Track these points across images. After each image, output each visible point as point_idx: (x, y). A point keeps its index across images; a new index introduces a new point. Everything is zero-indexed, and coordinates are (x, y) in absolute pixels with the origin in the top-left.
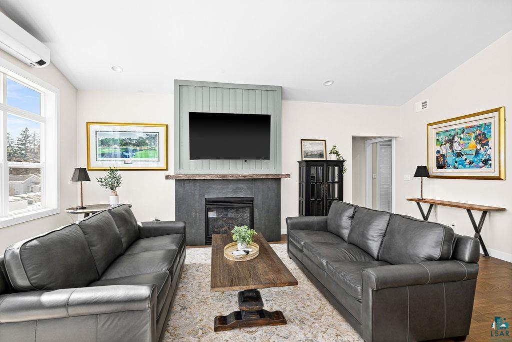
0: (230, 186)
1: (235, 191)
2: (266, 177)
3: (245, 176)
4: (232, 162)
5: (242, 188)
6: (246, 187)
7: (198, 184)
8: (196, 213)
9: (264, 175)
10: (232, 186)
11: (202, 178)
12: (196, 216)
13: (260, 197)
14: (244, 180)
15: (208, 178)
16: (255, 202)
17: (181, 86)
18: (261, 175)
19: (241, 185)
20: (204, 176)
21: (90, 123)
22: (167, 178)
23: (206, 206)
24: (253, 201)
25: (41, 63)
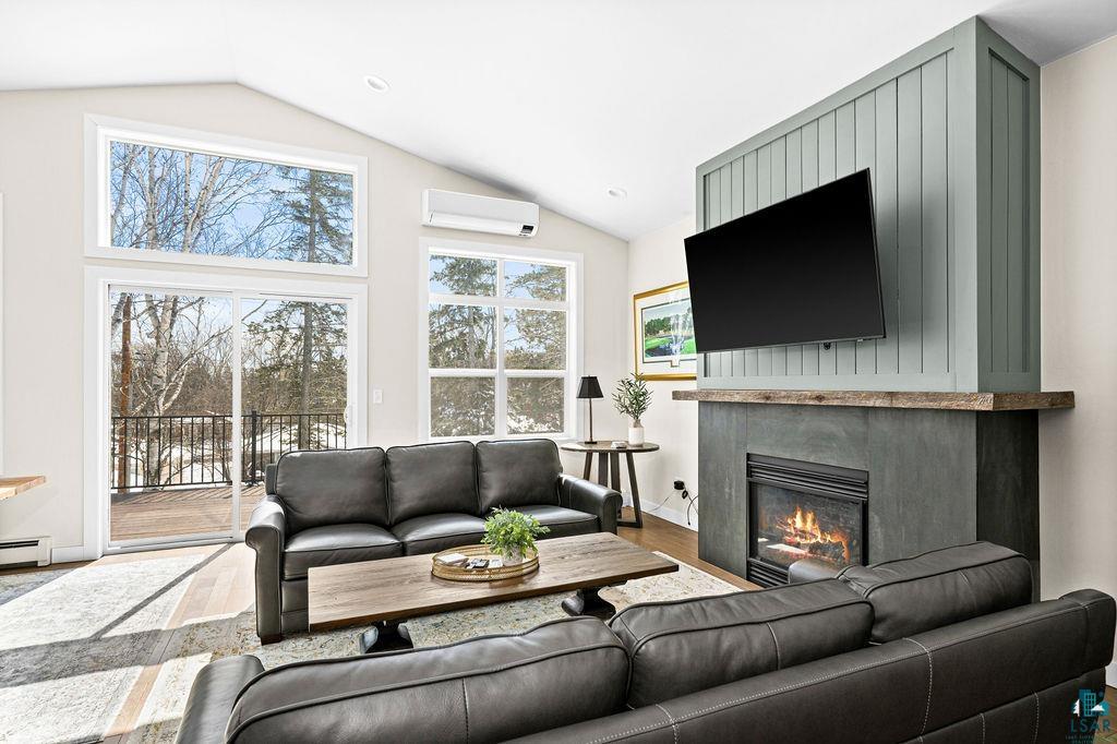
0: (800, 428)
1: (813, 442)
2: (884, 403)
3: (820, 398)
5: (834, 436)
6: (843, 434)
8: (731, 486)
9: (877, 394)
12: (730, 494)
13: (888, 475)
15: (737, 398)
16: (874, 490)
17: (705, 177)
18: (871, 395)
21: (637, 297)
22: (676, 395)
23: (750, 473)
24: (867, 483)
25: (528, 228)
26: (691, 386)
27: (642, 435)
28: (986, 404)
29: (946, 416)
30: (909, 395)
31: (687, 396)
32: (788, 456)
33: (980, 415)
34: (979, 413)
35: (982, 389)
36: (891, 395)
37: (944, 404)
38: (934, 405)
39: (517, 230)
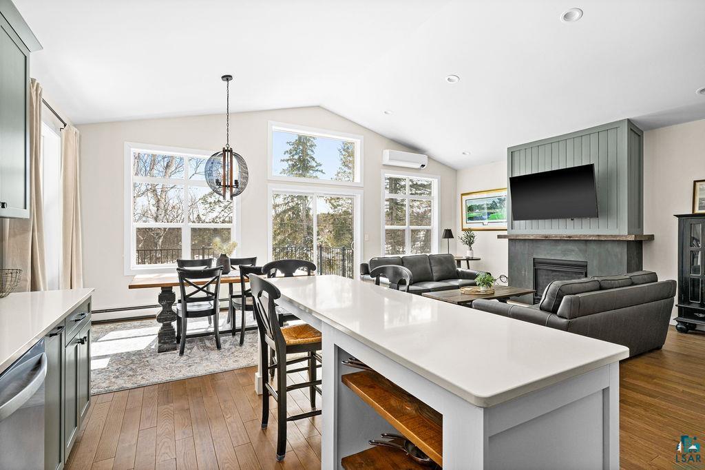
0: (559, 248)
1: (564, 253)
2: (597, 239)
3: (569, 237)
4: (547, 222)
5: (573, 251)
6: (577, 249)
7: (527, 244)
8: (525, 271)
9: (593, 236)
10: (560, 247)
11: (527, 238)
12: (525, 274)
13: (595, 263)
14: (569, 240)
15: (532, 238)
16: (589, 268)
17: (512, 153)
18: (590, 236)
19: (571, 246)
20: (528, 235)
21: (462, 195)
22: (499, 237)
23: (534, 266)
24: (586, 266)
25: (423, 166)
26: (505, 233)
27: (472, 253)
28: (632, 238)
29: (617, 243)
30: (605, 236)
31: (504, 237)
32: (553, 258)
33: (628, 242)
34: (628, 241)
35: (629, 234)
36: (599, 236)
37: (618, 239)
38: (615, 239)
39: (418, 166)
